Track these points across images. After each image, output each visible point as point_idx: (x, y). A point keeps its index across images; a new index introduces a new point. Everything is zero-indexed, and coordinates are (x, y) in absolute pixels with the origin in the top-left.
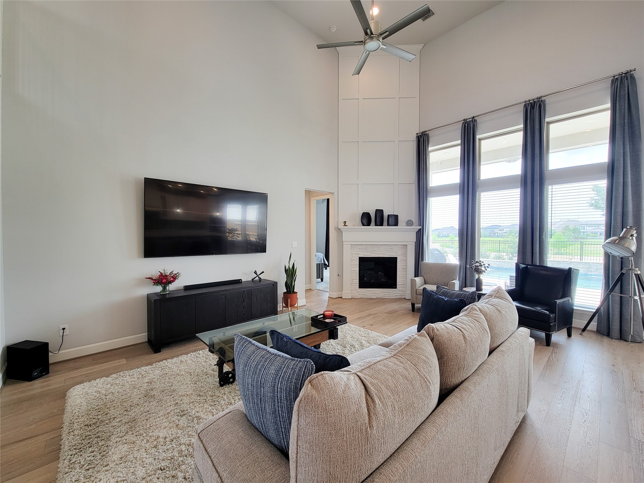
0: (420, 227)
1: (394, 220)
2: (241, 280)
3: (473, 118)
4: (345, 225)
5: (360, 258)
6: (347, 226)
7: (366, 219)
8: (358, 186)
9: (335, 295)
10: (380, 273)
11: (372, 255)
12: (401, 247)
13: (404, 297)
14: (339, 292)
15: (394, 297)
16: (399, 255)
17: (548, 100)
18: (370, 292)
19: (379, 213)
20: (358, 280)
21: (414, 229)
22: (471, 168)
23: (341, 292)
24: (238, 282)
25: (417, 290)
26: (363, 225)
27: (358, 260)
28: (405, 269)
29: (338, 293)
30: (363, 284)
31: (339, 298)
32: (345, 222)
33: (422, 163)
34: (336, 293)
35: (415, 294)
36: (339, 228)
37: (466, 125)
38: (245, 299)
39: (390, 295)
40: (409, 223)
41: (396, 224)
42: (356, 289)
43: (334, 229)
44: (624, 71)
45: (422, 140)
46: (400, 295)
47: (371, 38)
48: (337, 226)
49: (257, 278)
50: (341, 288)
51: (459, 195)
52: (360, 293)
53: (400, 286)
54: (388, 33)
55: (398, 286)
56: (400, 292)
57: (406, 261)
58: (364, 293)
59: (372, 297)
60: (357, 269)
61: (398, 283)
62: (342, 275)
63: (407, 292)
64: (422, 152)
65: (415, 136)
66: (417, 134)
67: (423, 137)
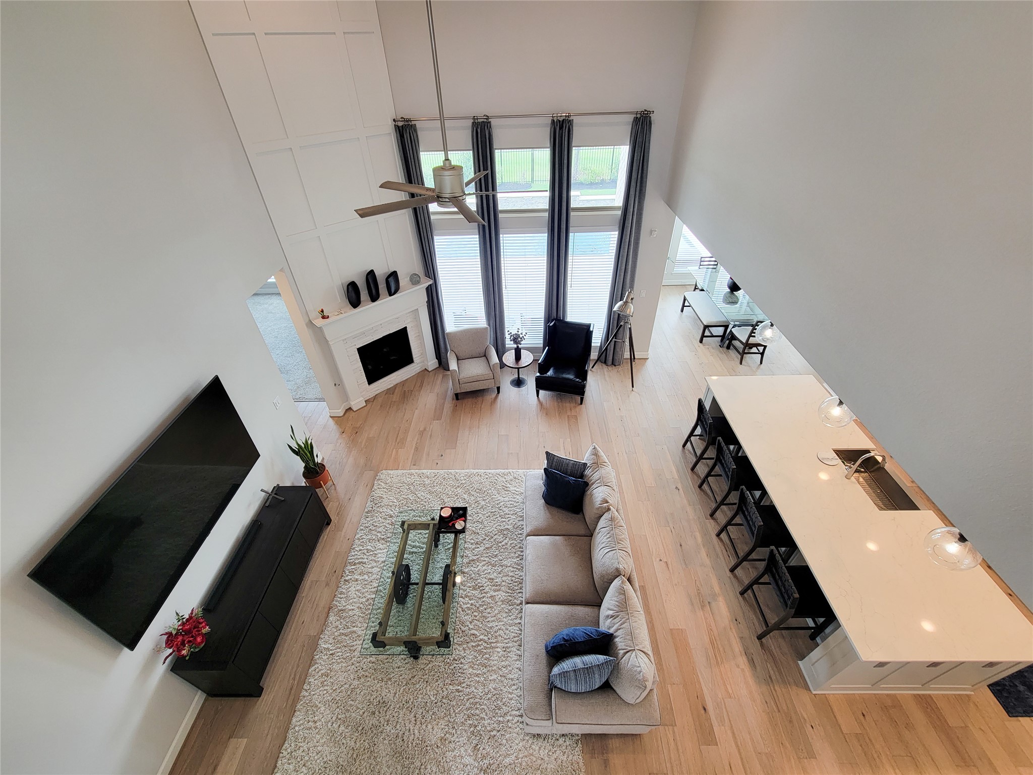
0: (431, 281)
1: (393, 282)
3: (489, 118)
4: (324, 316)
5: (358, 349)
6: (328, 316)
7: (353, 293)
9: (340, 412)
11: (373, 338)
12: (409, 314)
13: (424, 370)
14: (344, 404)
15: (413, 374)
16: (409, 324)
17: (576, 120)
18: (383, 382)
19: (370, 276)
20: (365, 378)
21: (423, 287)
23: (347, 403)
25: (460, 380)
27: (357, 352)
28: (420, 336)
29: (343, 406)
30: (372, 377)
31: (347, 411)
32: (322, 311)
34: (341, 407)
35: (458, 383)
36: (313, 322)
37: (479, 128)
40: (413, 280)
41: (398, 290)
42: (365, 388)
43: (306, 327)
44: (646, 109)
46: (420, 369)
48: (308, 320)
50: (345, 396)
52: (372, 391)
53: (418, 359)
55: (414, 359)
56: (419, 365)
57: (419, 326)
58: (377, 388)
59: (389, 387)
60: (360, 364)
61: (414, 356)
62: (341, 380)
63: (429, 364)
64: (413, 163)
65: (391, 124)
66: (394, 120)
67: (406, 130)
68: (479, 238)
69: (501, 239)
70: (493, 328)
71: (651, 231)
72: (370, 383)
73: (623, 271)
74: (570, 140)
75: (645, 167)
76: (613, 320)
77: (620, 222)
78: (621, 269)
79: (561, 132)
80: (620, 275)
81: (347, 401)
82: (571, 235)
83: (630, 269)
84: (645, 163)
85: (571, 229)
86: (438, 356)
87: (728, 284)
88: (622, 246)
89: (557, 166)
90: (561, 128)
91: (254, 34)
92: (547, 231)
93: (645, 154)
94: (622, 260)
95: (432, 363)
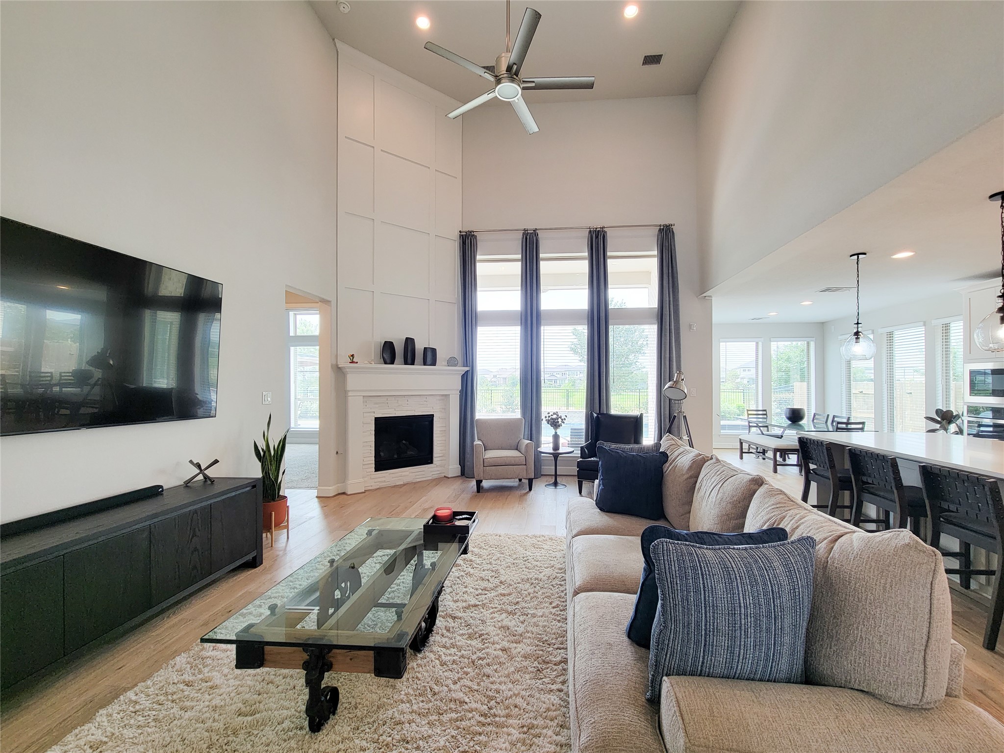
0: (467, 369)
1: (430, 357)
2: (161, 487)
3: (536, 229)
4: (352, 362)
5: (376, 419)
6: (357, 363)
7: (388, 352)
8: (373, 295)
9: (331, 491)
10: (404, 442)
11: (396, 412)
12: (439, 398)
13: (443, 475)
14: (341, 485)
15: (430, 478)
16: (435, 412)
18: (393, 475)
19: (409, 343)
20: (373, 459)
21: (459, 371)
22: (535, 294)
23: (344, 484)
24: (153, 493)
25: (485, 460)
26: (386, 363)
27: (373, 422)
28: (446, 432)
29: (337, 485)
30: (381, 465)
31: (339, 494)
32: (353, 356)
33: (470, 276)
34: (334, 487)
35: (482, 466)
36: (340, 366)
37: (528, 237)
38: (197, 529)
39: (424, 476)
40: (451, 362)
41: (434, 363)
42: (369, 474)
43: (330, 367)
44: (667, 223)
45: (468, 242)
46: (438, 472)
47: (512, 80)
48: (334, 363)
49: (201, 477)
50: (343, 473)
51: (520, 327)
52: (376, 480)
53: (438, 459)
54: (533, 85)
55: (435, 459)
56: (438, 469)
57: (447, 419)
58: (383, 479)
59: (397, 484)
60: (372, 438)
61: (435, 455)
62: (345, 451)
63: (450, 467)
64: (470, 260)
65: (457, 234)
66: (460, 232)
67: (468, 238)
68: (521, 328)
69: (542, 331)
70: (529, 421)
71: (690, 326)
72: (376, 471)
73: (668, 359)
74: (605, 244)
75: (674, 265)
76: (664, 418)
77: (658, 316)
78: (665, 358)
79: (597, 241)
80: (665, 364)
81: (344, 482)
82: (611, 327)
83: (674, 358)
84: (674, 262)
85: (610, 321)
86: (462, 461)
87: (786, 415)
88: (663, 334)
89: (594, 267)
90: (597, 237)
91: (374, 147)
92: (587, 323)
93: (673, 255)
94: (665, 347)
95: (454, 468)
